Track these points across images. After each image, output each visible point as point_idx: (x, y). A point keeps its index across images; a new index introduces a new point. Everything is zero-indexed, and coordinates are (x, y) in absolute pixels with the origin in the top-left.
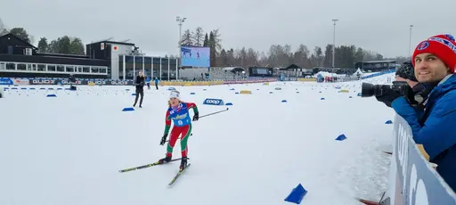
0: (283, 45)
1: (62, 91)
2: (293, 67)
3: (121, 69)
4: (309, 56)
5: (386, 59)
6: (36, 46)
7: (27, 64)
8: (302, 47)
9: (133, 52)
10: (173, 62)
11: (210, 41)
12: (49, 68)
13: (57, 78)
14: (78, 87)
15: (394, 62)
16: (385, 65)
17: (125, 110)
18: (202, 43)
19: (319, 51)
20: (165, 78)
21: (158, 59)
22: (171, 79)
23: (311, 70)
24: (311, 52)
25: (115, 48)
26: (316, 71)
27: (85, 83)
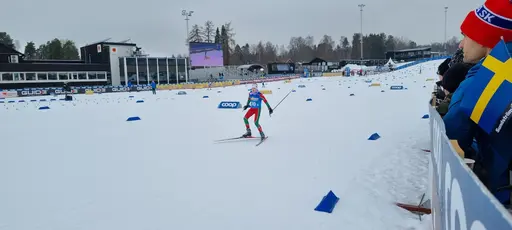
0: (304, 37)
1: (56, 102)
2: (317, 61)
3: (122, 74)
4: (334, 48)
5: (420, 47)
6: (23, 53)
7: (14, 73)
8: (326, 38)
9: (135, 53)
10: (181, 62)
11: (223, 37)
12: (40, 77)
13: (50, 88)
14: (74, 96)
15: (429, 50)
16: (419, 53)
17: (130, 119)
18: (213, 39)
19: (345, 42)
20: (173, 81)
21: (164, 60)
22: (180, 81)
23: (337, 64)
24: (337, 43)
25: (114, 50)
26: (343, 64)
27: (82, 92)
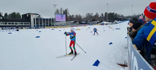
0: (90, 13)
1: (14, 32)
2: (94, 20)
3: (34, 23)
4: (99, 17)
5: (125, 17)
6: (4, 16)
8: (97, 14)
9: (38, 17)
10: (53, 20)
11: (66, 12)
12: (9, 24)
13: (12, 27)
15: (127, 18)
16: (124, 19)
17: (37, 37)
18: (63, 13)
19: (103, 15)
20: (50, 25)
21: (48, 19)
22: (52, 26)
23: (100, 21)
24: (100, 15)
25: (32, 16)
26: (102, 21)
27: (22, 28)
